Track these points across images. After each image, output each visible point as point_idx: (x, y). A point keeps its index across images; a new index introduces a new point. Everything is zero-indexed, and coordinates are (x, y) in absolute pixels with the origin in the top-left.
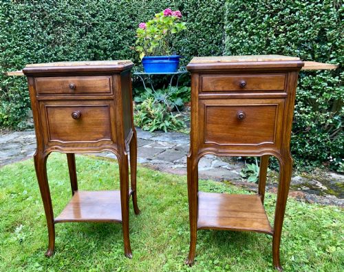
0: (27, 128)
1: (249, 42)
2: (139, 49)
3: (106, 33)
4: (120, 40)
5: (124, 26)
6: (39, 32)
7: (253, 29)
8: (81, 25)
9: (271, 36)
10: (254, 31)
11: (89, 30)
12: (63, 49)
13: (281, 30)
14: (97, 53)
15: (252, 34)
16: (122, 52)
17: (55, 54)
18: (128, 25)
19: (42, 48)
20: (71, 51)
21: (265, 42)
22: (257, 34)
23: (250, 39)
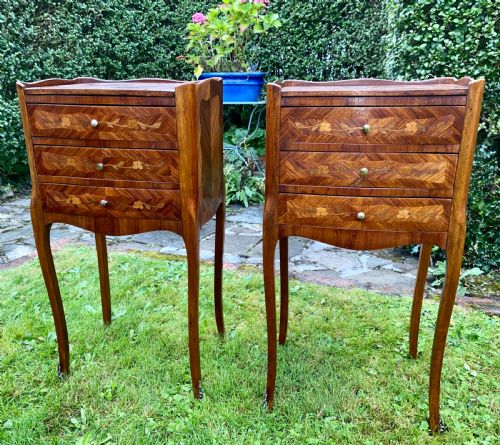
1: (446, 41)
2: (193, 59)
3: (126, 31)
4: (150, 44)
5: (156, 20)
6: (9, 20)
7: (453, 17)
8: (83, 13)
9: (488, 32)
10: (456, 21)
11: (98, 23)
12: (54, 55)
14: (112, 67)
15: (452, 27)
16: (153, 66)
17: (41, 64)
18: (164, 17)
19: (16, 50)
20: (66, 59)
21: (477, 41)
22: (461, 27)
23: (447, 37)
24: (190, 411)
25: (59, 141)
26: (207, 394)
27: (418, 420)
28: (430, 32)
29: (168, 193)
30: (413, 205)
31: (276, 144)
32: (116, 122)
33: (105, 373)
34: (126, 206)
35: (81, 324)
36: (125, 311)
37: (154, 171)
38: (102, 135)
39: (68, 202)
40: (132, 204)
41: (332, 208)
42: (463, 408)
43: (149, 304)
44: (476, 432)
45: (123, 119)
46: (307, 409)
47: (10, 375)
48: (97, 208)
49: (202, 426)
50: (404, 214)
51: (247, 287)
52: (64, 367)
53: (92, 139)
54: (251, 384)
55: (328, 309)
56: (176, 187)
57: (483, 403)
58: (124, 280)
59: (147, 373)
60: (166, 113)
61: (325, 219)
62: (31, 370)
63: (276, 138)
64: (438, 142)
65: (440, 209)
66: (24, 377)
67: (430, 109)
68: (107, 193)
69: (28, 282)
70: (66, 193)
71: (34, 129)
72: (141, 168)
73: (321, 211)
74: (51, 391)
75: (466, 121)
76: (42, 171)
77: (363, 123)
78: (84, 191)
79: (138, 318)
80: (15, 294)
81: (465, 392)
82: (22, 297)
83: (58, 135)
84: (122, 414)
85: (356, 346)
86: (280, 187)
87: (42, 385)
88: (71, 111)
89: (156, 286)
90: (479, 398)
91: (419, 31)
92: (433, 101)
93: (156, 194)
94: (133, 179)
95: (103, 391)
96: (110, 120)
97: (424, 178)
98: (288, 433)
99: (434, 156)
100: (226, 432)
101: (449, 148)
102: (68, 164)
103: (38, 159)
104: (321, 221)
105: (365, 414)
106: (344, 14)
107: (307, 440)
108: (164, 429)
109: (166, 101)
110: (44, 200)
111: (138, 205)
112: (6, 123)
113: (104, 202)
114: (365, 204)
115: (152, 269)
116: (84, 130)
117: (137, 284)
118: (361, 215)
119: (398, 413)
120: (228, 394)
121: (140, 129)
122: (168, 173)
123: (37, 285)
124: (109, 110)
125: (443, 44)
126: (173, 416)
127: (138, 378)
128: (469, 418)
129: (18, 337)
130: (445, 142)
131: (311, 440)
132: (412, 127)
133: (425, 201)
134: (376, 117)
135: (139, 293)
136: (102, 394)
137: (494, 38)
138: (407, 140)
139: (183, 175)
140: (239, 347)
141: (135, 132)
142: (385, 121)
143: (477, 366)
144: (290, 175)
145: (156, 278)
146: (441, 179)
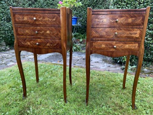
0: (2, 51)
1: (126, 7)
5: (49, 3)
7: (128, 1)
9: (137, 5)
11: (33, 3)
13: (141, 2)
15: (128, 4)
21: (134, 7)
22: (130, 4)
23: (126, 6)
24: (64, 106)
25: (23, 25)
26: (69, 101)
27: (129, 106)
28: (122, 5)
29: (57, 41)
30: (129, 44)
31: (90, 26)
32: (41, 18)
33: (37, 96)
34: (44, 45)
35: (30, 83)
36: (43, 79)
37: (53, 34)
38: (37, 23)
39: (26, 44)
40: (46, 44)
41: (106, 45)
42: (140, 102)
43: (49, 77)
44: (144, 109)
45: (44, 18)
46: (97, 104)
47: (8, 98)
48: (35, 45)
49: (68, 111)
50: (127, 46)
51: (77, 71)
52: (25, 95)
53: (34, 24)
54: (81, 98)
55: (99, 77)
56: (60, 39)
57: (145, 100)
58: (42, 70)
59: (50, 96)
60: (57, 16)
61: (104, 48)
62: (15, 96)
63: (90, 24)
64: (137, 25)
65: (137, 45)
66: (12, 98)
67: (135, 15)
68: (39, 41)
69: (14, 71)
70: (26, 41)
71: (15, 21)
72: (49, 33)
73: (103, 46)
74: (21, 103)
75: (145, 19)
76: (18, 34)
77: (116, 19)
78: (31, 40)
79: (47, 80)
80: (9, 75)
81: (139, 97)
82: (12, 75)
83: (23, 23)
84: (43, 109)
85: (108, 86)
86: (91, 39)
87: (18, 101)
88: (27, 15)
89: (51, 72)
90: (143, 99)
91: (119, 5)
92: (136, 12)
93: (54, 41)
94: (47, 36)
95: (37, 102)
96: (40, 18)
97: (133, 35)
98: (93, 112)
99: (136, 29)
100: (75, 112)
101: (140, 26)
102: (26, 32)
103: (17, 31)
104: (103, 49)
105: (114, 105)
106: (97, 4)
107: (99, 113)
108: (56, 112)
109: (57, 12)
110: (19, 43)
111: (48, 45)
112: (7, 29)
113: (37, 44)
114: (116, 43)
115: (50, 67)
116: (31, 21)
117: (46, 71)
118: (115, 46)
119: (123, 104)
120: (75, 101)
121: (49, 21)
122: (58, 34)
123: (16, 72)
124: (39, 15)
125: (126, 8)
126: (59, 108)
127: (48, 98)
128: (142, 105)
129: (10, 87)
130: (139, 25)
131: (100, 113)
132: (130, 20)
133: (133, 42)
134: (120, 17)
135: (46, 74)
136: (37, 103)
137: (138, 7)
138: (128, 24)
139: (62, 35)
140: (77, 87)
141: (47, 22)
142: (122, 18)
143: (141, 90)
144: (94, 35)
145: (51, 70)
146: (137, 36)
